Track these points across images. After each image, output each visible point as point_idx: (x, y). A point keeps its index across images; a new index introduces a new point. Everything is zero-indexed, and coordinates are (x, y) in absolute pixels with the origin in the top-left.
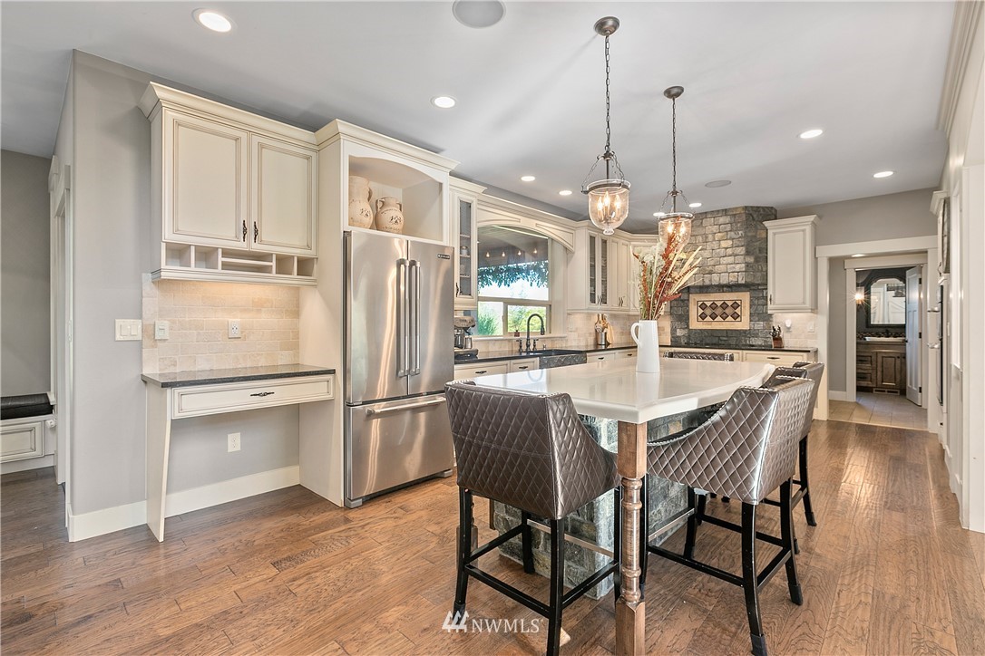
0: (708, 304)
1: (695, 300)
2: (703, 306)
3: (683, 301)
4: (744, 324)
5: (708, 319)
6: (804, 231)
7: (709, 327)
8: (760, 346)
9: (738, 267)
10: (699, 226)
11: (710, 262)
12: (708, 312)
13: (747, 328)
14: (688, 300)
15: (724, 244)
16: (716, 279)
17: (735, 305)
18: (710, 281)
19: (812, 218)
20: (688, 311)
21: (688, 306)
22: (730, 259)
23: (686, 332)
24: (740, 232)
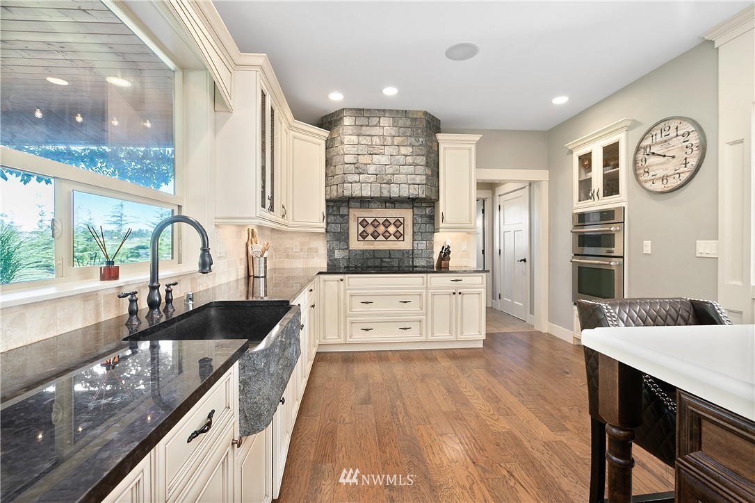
0: (370, 221)
1: (355, 214)
2: (364, 223)
3: (342, 216)
4: (406, 245)
5: (370, 238)
6: (470, 149)
7: (371, 247)
8: (423, 267)
9: (418, 179)
10: (376, 126)
11: (389, 170)
12: (370, 229)
13: (410, 247)
14: (348, 215)
15: (404, 150)
16: (395, 191)
17: (398, 223)
18: (389, 192)
19: (477, 137)
20: (348, 229)
21: (348, 222)
22: (411, 169)
23: (346, 253)
24: (421, 140)
